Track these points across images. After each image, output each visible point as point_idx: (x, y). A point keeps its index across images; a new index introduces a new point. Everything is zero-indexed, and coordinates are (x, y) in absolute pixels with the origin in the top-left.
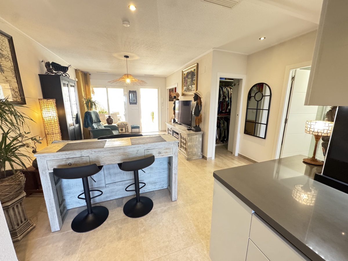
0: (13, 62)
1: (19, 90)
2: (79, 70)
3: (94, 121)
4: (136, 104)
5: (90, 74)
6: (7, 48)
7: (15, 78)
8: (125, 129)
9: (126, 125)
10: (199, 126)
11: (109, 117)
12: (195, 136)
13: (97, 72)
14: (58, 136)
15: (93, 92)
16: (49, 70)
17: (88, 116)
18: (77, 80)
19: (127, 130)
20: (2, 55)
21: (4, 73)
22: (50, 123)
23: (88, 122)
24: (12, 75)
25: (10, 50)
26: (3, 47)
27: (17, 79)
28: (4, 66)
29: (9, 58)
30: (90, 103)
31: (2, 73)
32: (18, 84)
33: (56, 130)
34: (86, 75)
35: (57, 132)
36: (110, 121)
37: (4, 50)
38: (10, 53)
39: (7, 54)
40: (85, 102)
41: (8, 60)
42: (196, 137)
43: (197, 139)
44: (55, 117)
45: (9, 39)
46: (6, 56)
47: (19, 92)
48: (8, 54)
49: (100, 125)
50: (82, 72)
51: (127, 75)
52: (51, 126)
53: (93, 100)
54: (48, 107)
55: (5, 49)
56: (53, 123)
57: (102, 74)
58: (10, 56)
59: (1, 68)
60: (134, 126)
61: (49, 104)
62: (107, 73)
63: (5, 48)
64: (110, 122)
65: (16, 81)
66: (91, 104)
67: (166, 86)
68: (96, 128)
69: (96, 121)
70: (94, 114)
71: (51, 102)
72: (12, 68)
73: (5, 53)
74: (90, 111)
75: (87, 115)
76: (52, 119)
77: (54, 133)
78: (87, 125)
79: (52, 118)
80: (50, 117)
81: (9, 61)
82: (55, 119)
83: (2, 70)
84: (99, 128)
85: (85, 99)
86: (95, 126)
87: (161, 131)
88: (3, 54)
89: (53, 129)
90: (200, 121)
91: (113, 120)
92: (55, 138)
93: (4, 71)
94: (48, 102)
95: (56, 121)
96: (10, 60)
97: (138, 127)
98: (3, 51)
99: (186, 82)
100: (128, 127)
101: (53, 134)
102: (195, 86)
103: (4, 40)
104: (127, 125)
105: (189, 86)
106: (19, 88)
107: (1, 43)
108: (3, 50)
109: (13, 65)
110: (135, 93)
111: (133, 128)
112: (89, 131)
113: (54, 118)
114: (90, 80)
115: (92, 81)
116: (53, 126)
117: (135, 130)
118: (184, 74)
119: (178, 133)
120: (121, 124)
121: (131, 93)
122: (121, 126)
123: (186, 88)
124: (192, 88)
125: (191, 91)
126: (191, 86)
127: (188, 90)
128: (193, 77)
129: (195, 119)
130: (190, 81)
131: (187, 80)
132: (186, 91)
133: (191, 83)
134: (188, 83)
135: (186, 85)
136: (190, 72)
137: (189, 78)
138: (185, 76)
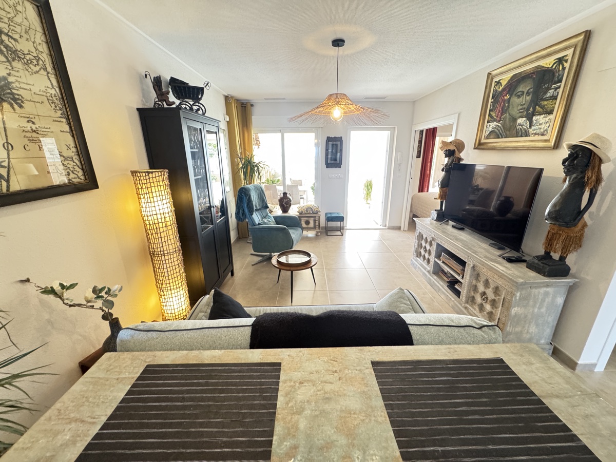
0: (56, 75)
1: (78, 152)
2: (232, 97)
3: (256, 206)
4: (340, 167)
5: (252, 105)
6: (32, 32)
7: (64, 120)
8: (315, 221)
9: (317, 213)
10: (562, 259)
11: (285, 194)
12: (543, 290)
13: (265, 99)
14: (175, 259)
15: (258, 144)
16: (162, 96)
17: (245, 198)
18: (228, 120)
19: (317, 224)
20: (15, 52)
21: (21, 107)
22: (157, 228)
23: (243, 210)
24: (52, 113)
25: (43, 38)
26: (18, 29)
27: (69, 124)
28: (23, 86)
29: (41, 62)
30: (249, 167)
31: (16, 106)
32: (73, 136)
33: (170, 246)
34: (245, 107)
35: (171, 251)
36: (285, 203)
37: (21, 37)
38: (44, 48)
39: (33, 50)
40: (241, 165)
41: (37, 68)
43: (549, 300)
44: (167, 215)
45: (38, 7)
46: (28, 57)
47: (77, 157)
48: (37, 50)
49: (267, 215)
50: (237, 100)
51: (336, 98)
52: (159, 236)
53: (256, 160)
54: (150, 191)
55: (23, 34)
56: (162, 230)
57: (274, 102)
58: (46, 58)
59: (13, 94)
60: (333, 216)
61: (152, 185)
62: (284, 99)
63: (26, 32)
64: (286, 205)
65: (67, 128)
66: (251, 169)
67: (412, 124)
68: (259, 224)
69: (258, 208)
70: (256, 191)
71: (157, 178)
72: (53, 92)
73: (24, 46)
74: (249, 186)
75: (241, 195)
76: (160, 221)
77: (166, 252)
78: (241, 217)
79: (159, 217)
80: (156, 214)
81: (42, 72)
82: (168, 219)
83: (15, 100)
84: (265, 223)
85: (240, 159)
86: (257, 218)
87: (388, 229)
88: (17, 50)
89: (164, 244)
90: (576, 242)
91: (291, 201)
92: (168, 265)
93: (22, 102)
94: (149, 178)
95: (169, 224)
96: (45, 69)
97: (341, 219)
98: (15, 40)
99: (499, 108)
100: (320, 217)
101: (164, 254)
103: (19, 8)
104: (319, 213)
105: (515, 120)
106: (76, 147)
107: (9, 16)
108: (16, 36)
109: (55, 83)
110: (339, 143)
111: (330, 219)
113: (165, 218)
114: (253, 117)
115: (255, 119)
116: (162, 236)
117: (332, 224)
118: (498, 83)
119: (466, 260)
120: (307, 212)
121: (330, 143)
122: (306, 214)
123: (499, 126)
124: (530, 127)
125: (522, 136)
126: (524, 119)
127: (509, 131)
128: (546, 86)
129: (549, 231)
130: (524, 104)
131: (506, 102)
132: (495, 134)
133: (531, 109)
134: (514, 111)
135: (500, 118)
136: (532, 73)
137: (523, 92)
138: (501, 88)
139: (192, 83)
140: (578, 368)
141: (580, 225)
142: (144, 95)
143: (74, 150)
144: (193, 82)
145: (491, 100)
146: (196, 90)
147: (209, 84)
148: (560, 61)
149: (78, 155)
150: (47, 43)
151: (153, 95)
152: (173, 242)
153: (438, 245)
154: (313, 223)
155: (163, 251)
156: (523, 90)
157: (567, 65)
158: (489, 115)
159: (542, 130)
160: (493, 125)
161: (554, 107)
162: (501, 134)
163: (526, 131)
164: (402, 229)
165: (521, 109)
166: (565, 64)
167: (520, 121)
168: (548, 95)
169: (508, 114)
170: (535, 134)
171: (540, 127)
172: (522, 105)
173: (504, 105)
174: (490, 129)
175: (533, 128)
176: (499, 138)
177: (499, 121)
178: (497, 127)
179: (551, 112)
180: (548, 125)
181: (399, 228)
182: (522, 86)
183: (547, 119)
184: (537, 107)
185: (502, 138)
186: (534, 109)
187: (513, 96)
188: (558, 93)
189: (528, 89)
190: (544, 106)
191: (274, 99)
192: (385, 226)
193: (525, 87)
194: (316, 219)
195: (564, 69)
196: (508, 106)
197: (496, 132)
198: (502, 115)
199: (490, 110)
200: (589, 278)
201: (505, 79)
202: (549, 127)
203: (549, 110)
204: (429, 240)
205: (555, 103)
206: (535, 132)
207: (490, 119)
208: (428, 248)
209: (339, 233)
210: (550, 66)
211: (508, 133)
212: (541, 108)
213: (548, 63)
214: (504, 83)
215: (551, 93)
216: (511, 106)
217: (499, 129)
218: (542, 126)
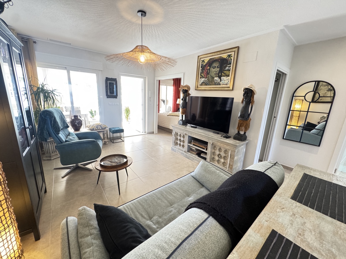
4: (117, 98)
5: (35, 42)
8: (104, 134)
10: (245, 134)
11: (75, 117)
13: (50, 40)
17: (49, 119)
19: (106, 136)
23: (48, 131)
34: (28, 42)
42: (242, 149)
51: (142, 48)
60: (116, 129)
68: (66, 141)
69: (62, 127)
74: (53, 109)
75: (45, 117)
78: (46, 137)
86: (63, 136)
97: (122, 131)
99: (205, 72)
102: (229, 78)
104: (106, 129)
105: (213, 78)
110: (114, 82)
114: (36, 52)
118: (203, 61)
119: (207, 141)
123: (206, 80)
124: (221, 81)
125: (217, 85)
126: (218, 78)
127: (211, 82)
128: (225, 65)
130: (217, 72)
131: (208, 70)
132: (203, 84)
133: (220, 74)
134: (213, 74)
135: (206, 77)
137: (215, 67)
138: (205, 64)
141: (249, 119)
145: (200, 68)
148: (229, 56)
153: (189, 136)
156: (215, 66)
157: (232, 58)
158: (201, 75)
159: (226, 83)
160: (203, 79)
162: (207, 84)
163: (219, 83)
165: (216, 74)
166: (231, 58)
167: (216, 78)
168: (226, 69)
169: (210, 75)
171: (225, 81)
172: (216, 72)
173: (207, 71)
174: (202, 81)
175: (222, 82)
176: (207, 85)
177: (206, 78)
178: (205, 81)
179: (228, 76)
180: (228, 81)
183: (227, 79)
184: (222, 73)
185: (208, 85)
186: (221, 74)
187: (211, 68)
188: (230, 68)
189: (217, 65)
190: (225, 73)
192: (145, 133)
193: (216, 64)
195: (231, 59)
196: (209, 72)
197: (205, 83)
198: (207, 75)
199: (201, 73)
203: (227, 75)
205: (230, 73)
206: (223, 83)
207: (201, 77)
211: (211, 83)
212: (224, 74)
214: (206, 61)
215: (227, 68)
216: (211, 72)
217: (206, 81)
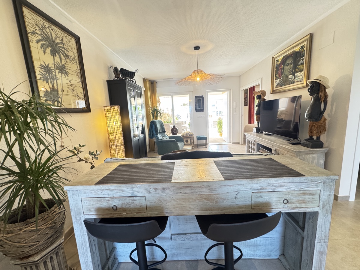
0: (79, 65)
1: (84, 96)
2: (147, 79)
3: (159, 131)
4: (203, 111)
5: (156, 83)
6: (73, 49)
7: (81, 82)
9: (192, 135)
10: (318, 138)
11: (174, 126)
12: (311, 156)
13: (163, 79)
14: (121, 149)
15: (159, 102)
16: (117, 76)
17: (154, 126)
18: (145, 90)
19: (192, 142)
20: (68, 56)
21: (68, 76)
22: (114, 133)
23: (153, 133)
24: (77, 79)
25: (77, 51)
26: (69, 48)
27: (82, 84)
28: (69, 68)
29: (75, 60)
30: (155, 112)
31: (66, 75)
32: (83, 89)
33: (119, 142)
34: (153, 84)
35: (120, 144)
37: (70, 50)
38: (76, 55)
39: (73, 55)
40: (151, 112)
41: (74, 62)
42: (313, 158)
43: (315, 161)
44: (119, 127)
45: (76, 40)
46: (71, 58)
47: (84, 98)
48: (74, 55)
49: (165, 135)
50: (149, 81)
51: (197, 72)
52: (115, 137)
53: (159, 109)
54: (112, 115)
55: (71, 50)
56: (116, 133)
57: (167, 80)
58: (77, 58)
59: (66, 71)
60: (201, 137)
61: (113, 112)
62: (173, 79)
63: (72, 49)
64: (175, 132)
65: (81, 86)
66: (156, 113)
67: (240, 87)
68: (161, 139)
69: (160, 132)
70: (159, 123)
71: (115, 109)
72: (78, 71)
73: (71, 54)
74: (156, 120)
75: (152, 124)
76: (115, 129)
77: (117, 145)
78: (152, 136)
79: (115, 127)
80: (114, 126)
81: (75, 63)
82: (119, 128)
83: (66, 73)
84: (164, 139)
85: (151, 108)
86: (160, 136)
87: (233, 144)
88: (68, 55)
89: (117, 140)
90: (322, 129)
91: (177, 130)
92: (118, 151)
93: (68, 74)
94: (112, 109)
95: (119, 131)
96: (76, 63)
97: (205, 139)
98: (68, 52)
99: (280, 72)
100: (193, 138)
101: (116, 145)
102: (303, 72)
103: (70, 41)
104: (193, 136)
105: (287, 77)
106: (84, 94)
107: (67, 43)
108: (69, 50)
109: (79, 68)
111: (199, 139)
112: (154, 142)
113: (118, 128)
114: (157, 88)
115: (158, 90)
116: (116, 137)
117: (201, 142)
118: (278, 61)
119: (271, 148)
120: (186, 135)
121: (197, 99)
122: (186, 136)
123: (281, 81)
124: (295, 79)
125: (292, 84)
126: (291, 75)
127: (286, 82)
128: (298, 59)
129: (309, 125)
130: (290, 69)
131: (282, 69)
132: (279, 85)
133: (294, 71)
134: (287, 73)
135: (281, 77)
136: (291, 54)
137: (289, 63)
138: (279, 63)
139: (130, 71)
140: (339, 199)
141: (323, 119)
142: (110, 75)
143: (83, 95)
144: (131, 69)
145: (275, 69)
146: (132, 73)
147: (138, 71)
148: (302, 47)
149: (84, 97)
150: (78, 53)
151: (114, 75)
152: (121, 140)
153: (258, 144)
154: (190, 141)
155: (116, 144)
156: (289, 62)
157: (305, 49)
158: (276, 76)
159: (300, 79)
160: (278, 81)
161: (303, 68)
162: (282, 84)
163: (293, 81)
164: (240, 143)
165: (289, 71)
166: (304, 48)
167: (290, 77)
168: (300, 63)
169: (284, 75)
170: (297, 81)
171: (299, 78)
172: (289, 69)
173: (282, 71)
174: (277, 83)
175: (296, 79)
176: (282, 86)
177: (280, 78)
178: (280, 81)
179: (302, 71)
181: (239, 143)
182: (288, 61)
183: (301, 74)
184: (296, 69)
185: (283, 86)
186: (295, 70)
187: (285, 66)
188: (304, 61)
189: (291, 61)
190: (299, 68)
191: (168, 79)
192: (231, 143)
193: (289, 61)
194: (192, 139)
195: (304, 50)
196: (284, 71)
197: (280, 84)
198: (281, 76)
199: (276, 74)
200: (334, 147)
201: (280, 59)
202: (303, 77)
203: (301, 69)
204: (253, 143)
205: (303, 66)
206: (297, 80)
207: (276, 78)
208: (253, 147)
209: (205, 147)
210: (299, 50)
211: (285, 83)
212: (298, 69)
213: (297, 49)
214: (280, 61)
216: (285, 71)
217: (281, 82)
218: (300, 77)
